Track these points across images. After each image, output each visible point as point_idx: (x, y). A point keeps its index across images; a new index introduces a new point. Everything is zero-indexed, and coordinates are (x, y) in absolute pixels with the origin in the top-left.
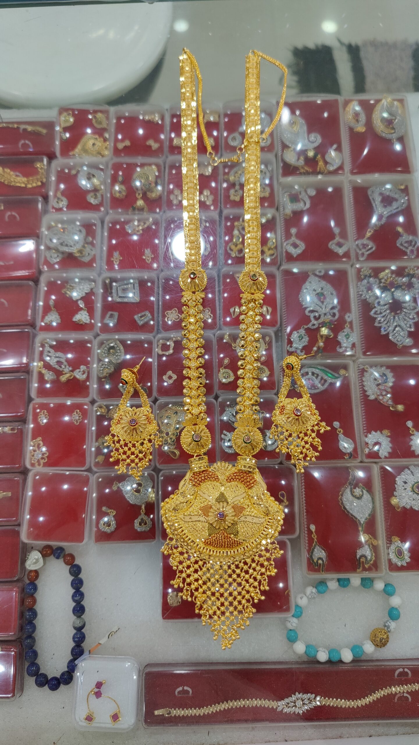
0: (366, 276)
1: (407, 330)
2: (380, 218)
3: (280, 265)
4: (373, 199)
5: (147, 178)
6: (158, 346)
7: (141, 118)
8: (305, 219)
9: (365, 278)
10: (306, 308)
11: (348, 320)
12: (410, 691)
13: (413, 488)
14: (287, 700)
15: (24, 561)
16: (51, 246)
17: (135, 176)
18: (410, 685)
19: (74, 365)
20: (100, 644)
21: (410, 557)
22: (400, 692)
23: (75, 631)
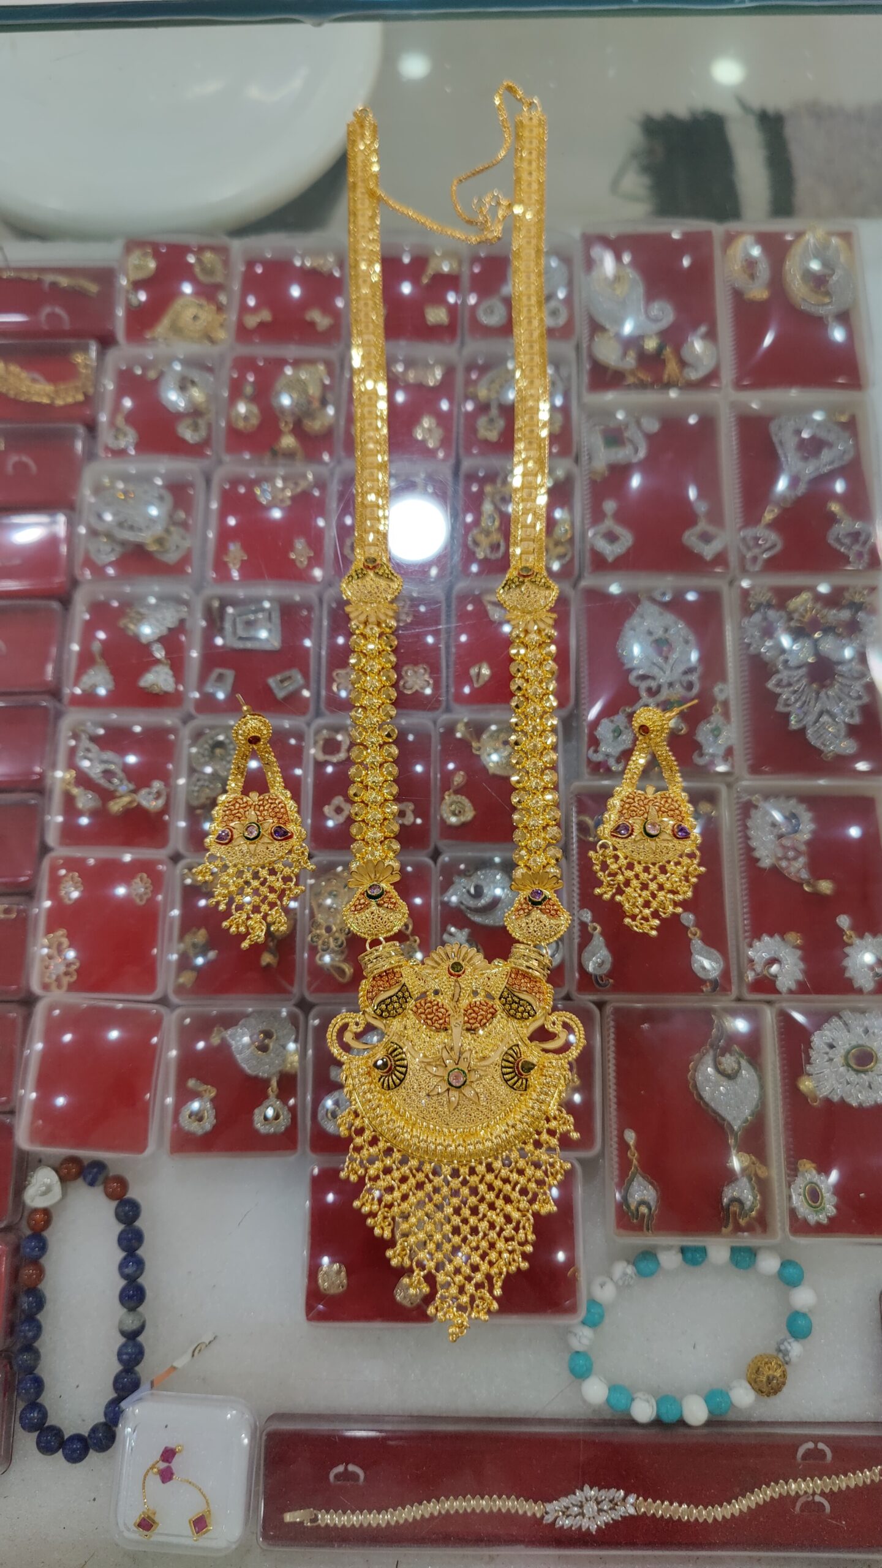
0: (759, 606)
1: (844, 722)
2: (794, 482)
3: (580, 577)
4: (781, 443)
5: (304, 391)
6: (316, 743)
7: (298, 263)
8: (636, 482)
9: (758, 609)
10: (630, 671)
11: (721, 697)
12: (827, 1491)
13: (846, 1057)
14: (564, 1502)
15: (20, 1189)
16: (100, 527)
17: (280, 383)
18: (830, 1479)
19: (139, 778)
20: (174, 1368)
21: (837, 1207)
22: (806, 1493)
23: (122, 1340)
